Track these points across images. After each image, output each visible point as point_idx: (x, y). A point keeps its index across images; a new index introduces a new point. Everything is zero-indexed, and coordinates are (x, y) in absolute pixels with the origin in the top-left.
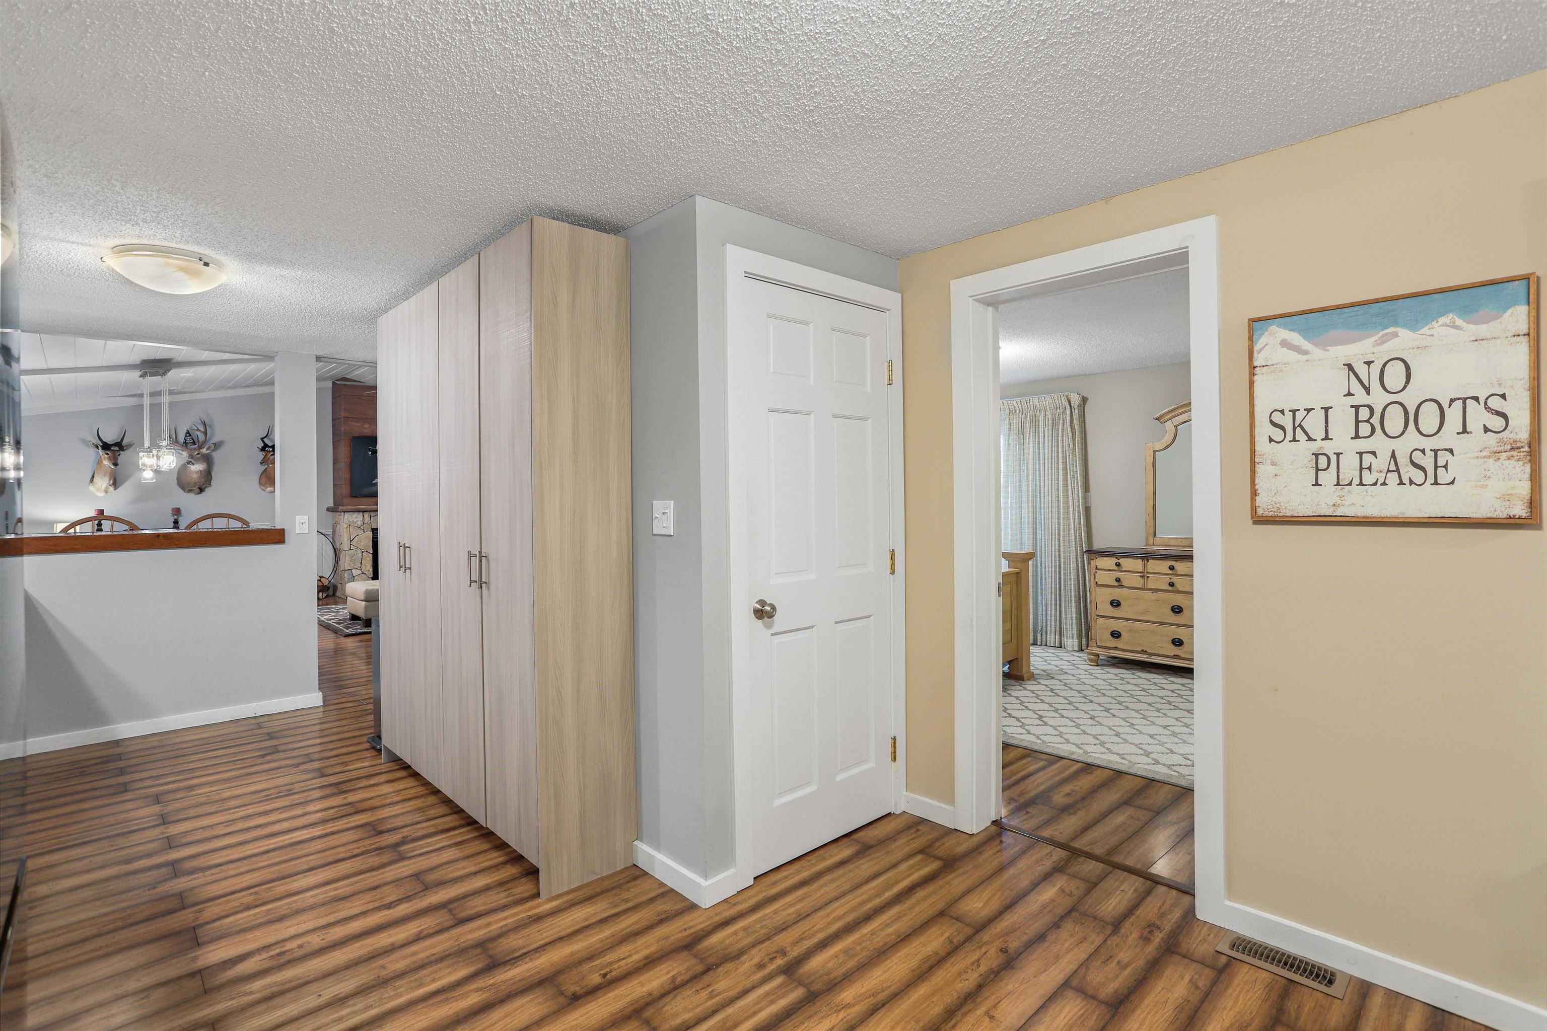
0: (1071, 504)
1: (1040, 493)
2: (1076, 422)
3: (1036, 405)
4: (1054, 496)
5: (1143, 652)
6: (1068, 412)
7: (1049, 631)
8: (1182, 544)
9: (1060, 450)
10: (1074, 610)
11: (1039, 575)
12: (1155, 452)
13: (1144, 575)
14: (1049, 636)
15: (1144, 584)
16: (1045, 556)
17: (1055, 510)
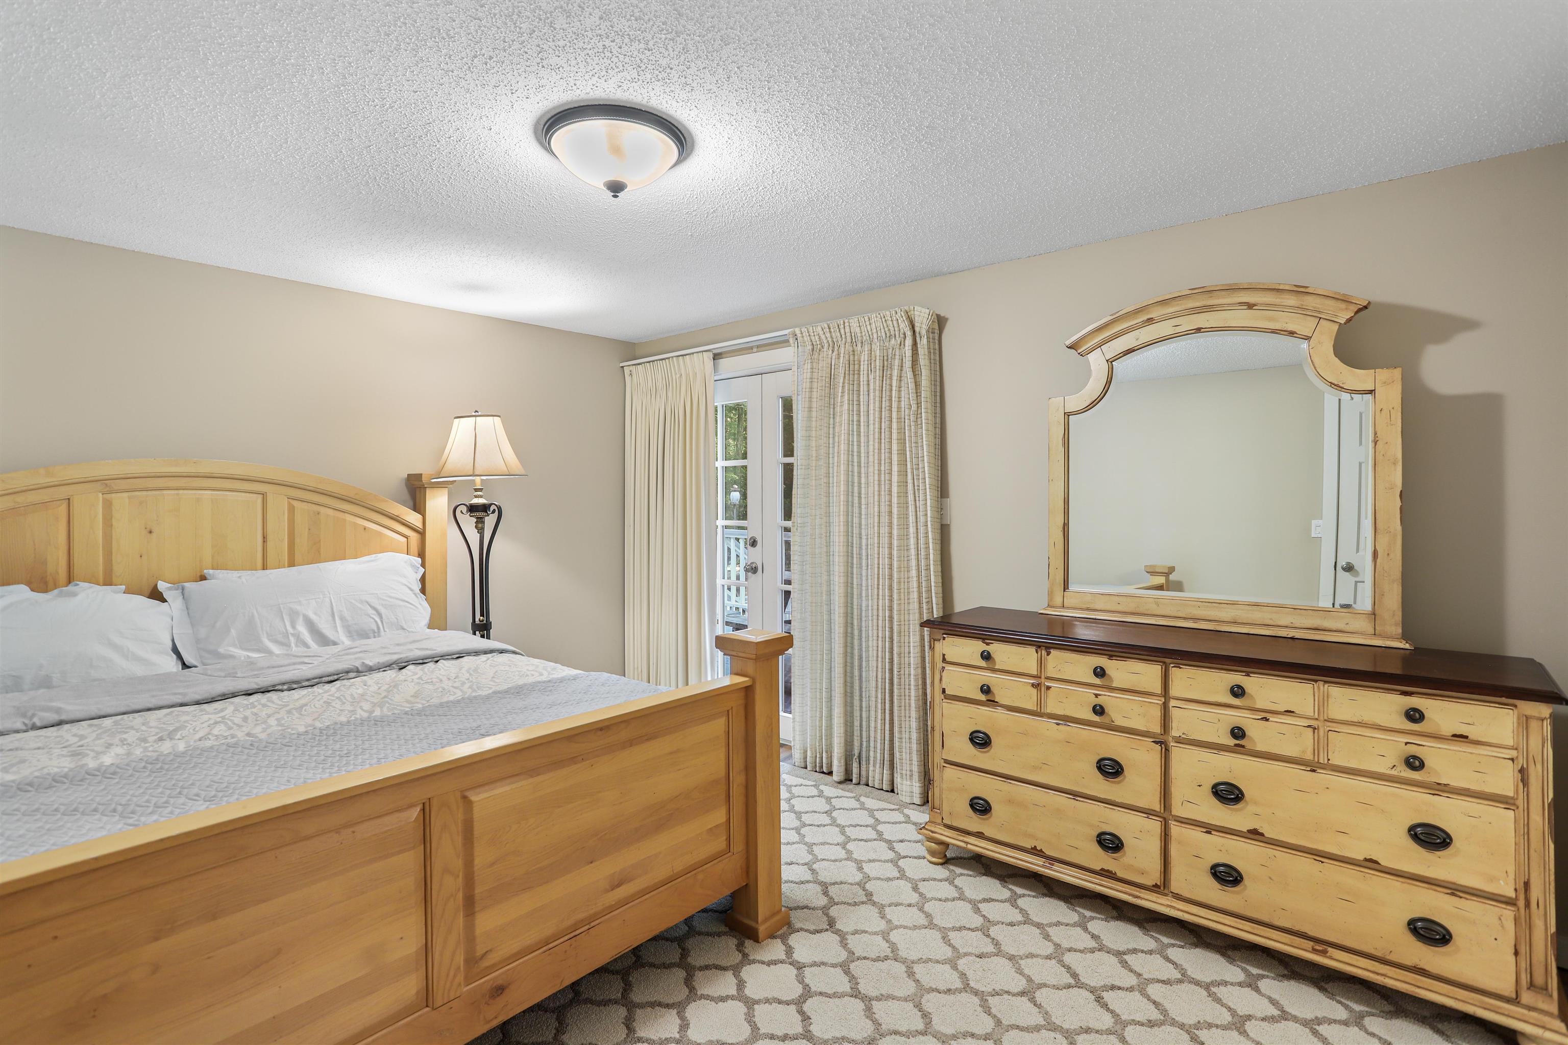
0: (911, 519)
1: (860, 497)
2: (923, 360)
3: (856, 334)
4: (882, 504)
5: (1035, 851)
6: (909, 342)
7: (872, 759)
8: (1120, 608)
9: (894, 415)
10: (914, 725)
11: (856, 652)
12: (1068, 415)
13: (1039, 684)
14: (871, 768)
15: (1040, 703)
16: (867, 616)
17: (884, 530)
